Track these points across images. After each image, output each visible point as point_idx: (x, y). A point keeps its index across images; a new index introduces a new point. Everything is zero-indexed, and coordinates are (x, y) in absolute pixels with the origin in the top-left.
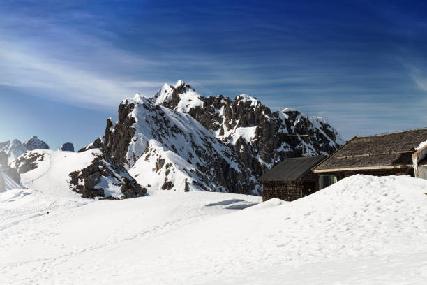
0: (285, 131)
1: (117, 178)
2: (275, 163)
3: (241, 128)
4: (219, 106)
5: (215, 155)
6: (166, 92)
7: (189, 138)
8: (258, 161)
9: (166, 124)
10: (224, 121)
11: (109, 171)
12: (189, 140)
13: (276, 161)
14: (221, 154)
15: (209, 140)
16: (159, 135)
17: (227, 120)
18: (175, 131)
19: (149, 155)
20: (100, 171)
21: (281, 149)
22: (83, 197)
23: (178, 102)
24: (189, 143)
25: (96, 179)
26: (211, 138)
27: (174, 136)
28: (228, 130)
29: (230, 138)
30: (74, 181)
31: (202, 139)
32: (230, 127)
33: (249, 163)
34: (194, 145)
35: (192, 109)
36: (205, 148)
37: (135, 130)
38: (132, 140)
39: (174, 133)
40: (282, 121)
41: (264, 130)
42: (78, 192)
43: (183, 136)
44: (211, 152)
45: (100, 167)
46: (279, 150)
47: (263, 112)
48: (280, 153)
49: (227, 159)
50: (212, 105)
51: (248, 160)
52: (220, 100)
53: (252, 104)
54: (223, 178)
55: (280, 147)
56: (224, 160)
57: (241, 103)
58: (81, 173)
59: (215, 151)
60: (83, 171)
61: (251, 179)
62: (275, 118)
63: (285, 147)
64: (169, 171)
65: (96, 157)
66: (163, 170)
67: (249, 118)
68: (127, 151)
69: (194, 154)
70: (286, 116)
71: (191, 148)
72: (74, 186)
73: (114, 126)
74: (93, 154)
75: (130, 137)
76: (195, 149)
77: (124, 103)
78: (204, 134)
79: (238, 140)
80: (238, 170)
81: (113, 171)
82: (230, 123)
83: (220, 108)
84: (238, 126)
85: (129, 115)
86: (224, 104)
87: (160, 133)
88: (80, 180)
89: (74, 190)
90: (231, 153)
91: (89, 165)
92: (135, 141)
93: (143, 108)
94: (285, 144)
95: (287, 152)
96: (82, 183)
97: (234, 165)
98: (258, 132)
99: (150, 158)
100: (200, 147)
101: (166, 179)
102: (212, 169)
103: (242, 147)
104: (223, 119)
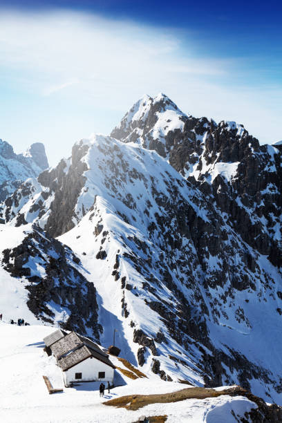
0: (273, 169)
1: (43, 258)
2: (257, 207)
3: (221, 163)
4: (201, 131)
5: (180, 202)
6: (144, 105)
7: (149, 183)
8: (237, 204)
9: (124, 168)
10: (204, 152)
11: (37, 251)
12: (149, 187)
13: (258, 207)
14: (188, 199)
15: (176, 184)
16: (113, 184)
17: (207, 152)
18: (133, 176)
19: (93, 215)
20: (29, 250)
21: (267, 191)
22: (12, 275)
23: (156, 122)
24: (150, 190)
25: (24, 259)
26: (178, 181)
27: (132, 182)
28: (207, 164)
29: (207, 175)
30: (6, 260)
31: (166, 183)
32: (210, 161)
33: (226, 207)
34: (154, 191)
35: (170, 132)
36: (168, 194)
37: (86, 179)
38: (83, 189)
39: (132, 178)
40: (270, 157)
41: (248, 167)
42: (8, 271)
43: (142, 181)
44: (174, 199)
45: (29, 246)
46: (263, 192)
47: (250, 145)
48: (266, 197)
49: (194, 206)
50: (193, 130)
51: (225, 203)
52: (202, 124)
53: (238, 133)
54: (187, 227)
55: (265, 188)
56: (191, 207)
57: (225, 132)
58: (12, 252)
59: (181, 197)
60: (14, 249)
61: (223, 228)
62: (262, 153)
63: (270, 189)
64: (105, 239)
65: (27, 236)
66: (100, 237)
67: (231, 151)
68: (76, 202)
69: (153, 202)
70: (276, 151)
71: (151, 196)
72: (5, 265)
73: (68, 167)
74: (24, 232)
75: (81, 186)
76: (156, 196)
77: (78, 144)
78: (170, 176)
79: (216, 178)
80: (206, 220)
81: (41, 251)
82: (210, 155)
83: (202, 134)
84: (218, 161)
85: (82, 160)
86: (208, 129)
87: (114, 181)
88: (11, 258)
89: (5, 268)
90: (200, 199)
91: (19, 245)
92: (85, 191)
93: (98, 151)
94: (271, 185)
95: (273, 195)
96: (12, 261)
97: (202, 213)
98: (240, 169)
99: (94, 218)
100: (162, 193)
101: (101, 248)
102: (174, 219)
103: (220, 187)
104: (202, 150)
